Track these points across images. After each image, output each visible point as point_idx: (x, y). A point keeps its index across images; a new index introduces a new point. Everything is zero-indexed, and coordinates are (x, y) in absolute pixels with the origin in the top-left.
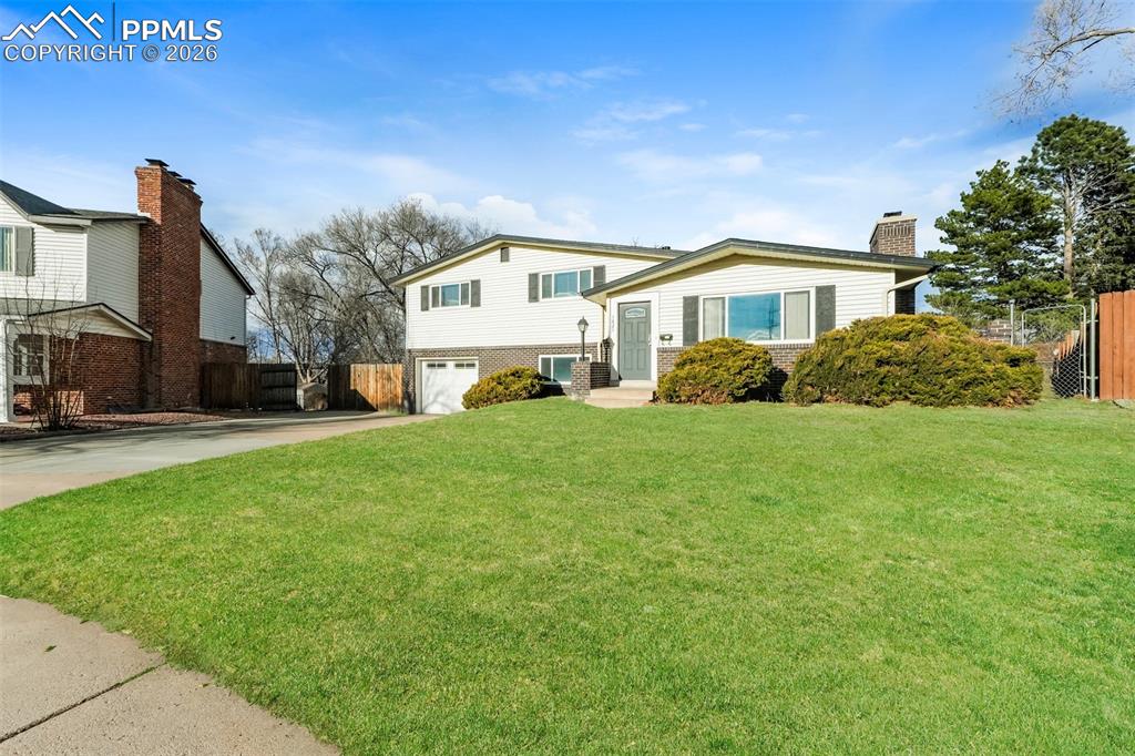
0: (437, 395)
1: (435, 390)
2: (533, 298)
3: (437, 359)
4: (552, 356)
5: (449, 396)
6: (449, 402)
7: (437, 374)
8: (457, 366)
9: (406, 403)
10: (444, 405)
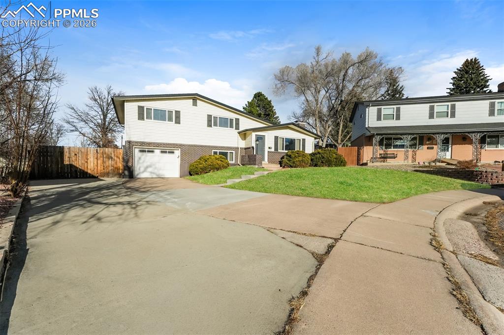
0: (147, 167)
1: (145, 165)
2: (209, 125)
3: (146, 148)
4: (218, 151)
5: (155, 168)
6: (156, 171)
7: (146, 156)
8: (162, 152)
9: (126, 173)
10: (151, 173)
